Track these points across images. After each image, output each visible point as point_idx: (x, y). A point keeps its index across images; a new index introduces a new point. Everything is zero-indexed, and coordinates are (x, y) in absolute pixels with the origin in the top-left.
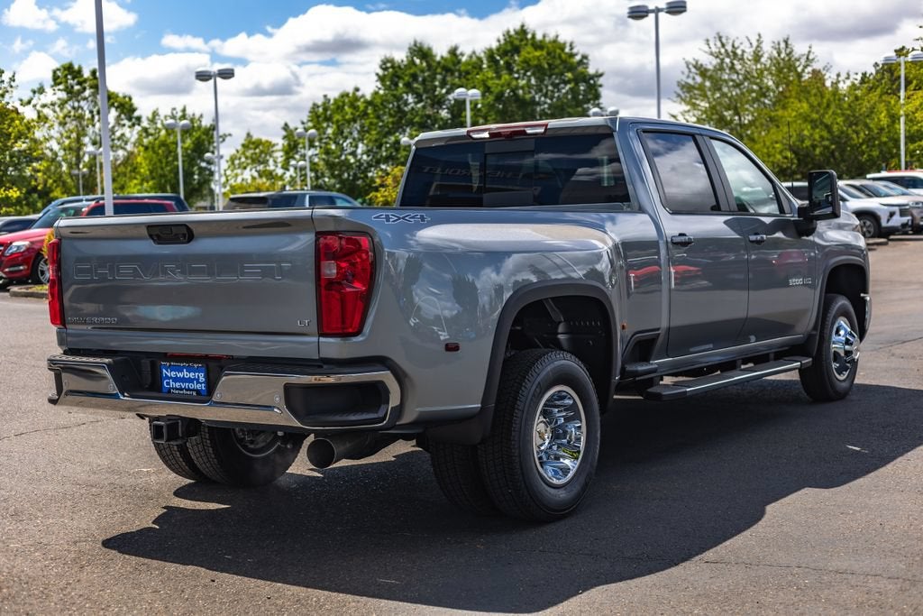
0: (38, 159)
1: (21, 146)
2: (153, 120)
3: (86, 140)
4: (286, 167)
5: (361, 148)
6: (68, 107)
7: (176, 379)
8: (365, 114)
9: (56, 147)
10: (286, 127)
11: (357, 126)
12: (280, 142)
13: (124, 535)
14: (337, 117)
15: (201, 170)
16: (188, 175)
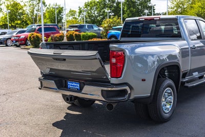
0: (24, 14)
1: (20, 11)
2: (49, 6)
3: (35, 10)
4: (79, 16)
5: (96, 12)
6: (31, 3)
7: (71, 85)
8: (97, 5)
9: (28, 12)
10: (79, 7)
11: (95, 7)
12: (78, 11)
13: (57, 122)
14: (91, 5)
15: (60, 17)
16: (57, 18)
